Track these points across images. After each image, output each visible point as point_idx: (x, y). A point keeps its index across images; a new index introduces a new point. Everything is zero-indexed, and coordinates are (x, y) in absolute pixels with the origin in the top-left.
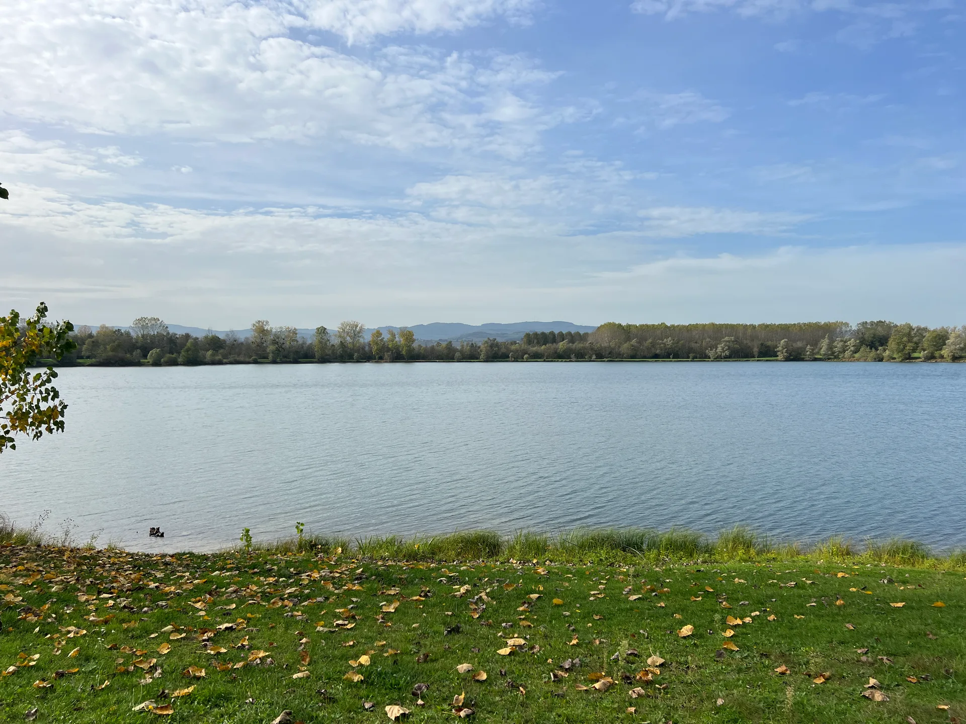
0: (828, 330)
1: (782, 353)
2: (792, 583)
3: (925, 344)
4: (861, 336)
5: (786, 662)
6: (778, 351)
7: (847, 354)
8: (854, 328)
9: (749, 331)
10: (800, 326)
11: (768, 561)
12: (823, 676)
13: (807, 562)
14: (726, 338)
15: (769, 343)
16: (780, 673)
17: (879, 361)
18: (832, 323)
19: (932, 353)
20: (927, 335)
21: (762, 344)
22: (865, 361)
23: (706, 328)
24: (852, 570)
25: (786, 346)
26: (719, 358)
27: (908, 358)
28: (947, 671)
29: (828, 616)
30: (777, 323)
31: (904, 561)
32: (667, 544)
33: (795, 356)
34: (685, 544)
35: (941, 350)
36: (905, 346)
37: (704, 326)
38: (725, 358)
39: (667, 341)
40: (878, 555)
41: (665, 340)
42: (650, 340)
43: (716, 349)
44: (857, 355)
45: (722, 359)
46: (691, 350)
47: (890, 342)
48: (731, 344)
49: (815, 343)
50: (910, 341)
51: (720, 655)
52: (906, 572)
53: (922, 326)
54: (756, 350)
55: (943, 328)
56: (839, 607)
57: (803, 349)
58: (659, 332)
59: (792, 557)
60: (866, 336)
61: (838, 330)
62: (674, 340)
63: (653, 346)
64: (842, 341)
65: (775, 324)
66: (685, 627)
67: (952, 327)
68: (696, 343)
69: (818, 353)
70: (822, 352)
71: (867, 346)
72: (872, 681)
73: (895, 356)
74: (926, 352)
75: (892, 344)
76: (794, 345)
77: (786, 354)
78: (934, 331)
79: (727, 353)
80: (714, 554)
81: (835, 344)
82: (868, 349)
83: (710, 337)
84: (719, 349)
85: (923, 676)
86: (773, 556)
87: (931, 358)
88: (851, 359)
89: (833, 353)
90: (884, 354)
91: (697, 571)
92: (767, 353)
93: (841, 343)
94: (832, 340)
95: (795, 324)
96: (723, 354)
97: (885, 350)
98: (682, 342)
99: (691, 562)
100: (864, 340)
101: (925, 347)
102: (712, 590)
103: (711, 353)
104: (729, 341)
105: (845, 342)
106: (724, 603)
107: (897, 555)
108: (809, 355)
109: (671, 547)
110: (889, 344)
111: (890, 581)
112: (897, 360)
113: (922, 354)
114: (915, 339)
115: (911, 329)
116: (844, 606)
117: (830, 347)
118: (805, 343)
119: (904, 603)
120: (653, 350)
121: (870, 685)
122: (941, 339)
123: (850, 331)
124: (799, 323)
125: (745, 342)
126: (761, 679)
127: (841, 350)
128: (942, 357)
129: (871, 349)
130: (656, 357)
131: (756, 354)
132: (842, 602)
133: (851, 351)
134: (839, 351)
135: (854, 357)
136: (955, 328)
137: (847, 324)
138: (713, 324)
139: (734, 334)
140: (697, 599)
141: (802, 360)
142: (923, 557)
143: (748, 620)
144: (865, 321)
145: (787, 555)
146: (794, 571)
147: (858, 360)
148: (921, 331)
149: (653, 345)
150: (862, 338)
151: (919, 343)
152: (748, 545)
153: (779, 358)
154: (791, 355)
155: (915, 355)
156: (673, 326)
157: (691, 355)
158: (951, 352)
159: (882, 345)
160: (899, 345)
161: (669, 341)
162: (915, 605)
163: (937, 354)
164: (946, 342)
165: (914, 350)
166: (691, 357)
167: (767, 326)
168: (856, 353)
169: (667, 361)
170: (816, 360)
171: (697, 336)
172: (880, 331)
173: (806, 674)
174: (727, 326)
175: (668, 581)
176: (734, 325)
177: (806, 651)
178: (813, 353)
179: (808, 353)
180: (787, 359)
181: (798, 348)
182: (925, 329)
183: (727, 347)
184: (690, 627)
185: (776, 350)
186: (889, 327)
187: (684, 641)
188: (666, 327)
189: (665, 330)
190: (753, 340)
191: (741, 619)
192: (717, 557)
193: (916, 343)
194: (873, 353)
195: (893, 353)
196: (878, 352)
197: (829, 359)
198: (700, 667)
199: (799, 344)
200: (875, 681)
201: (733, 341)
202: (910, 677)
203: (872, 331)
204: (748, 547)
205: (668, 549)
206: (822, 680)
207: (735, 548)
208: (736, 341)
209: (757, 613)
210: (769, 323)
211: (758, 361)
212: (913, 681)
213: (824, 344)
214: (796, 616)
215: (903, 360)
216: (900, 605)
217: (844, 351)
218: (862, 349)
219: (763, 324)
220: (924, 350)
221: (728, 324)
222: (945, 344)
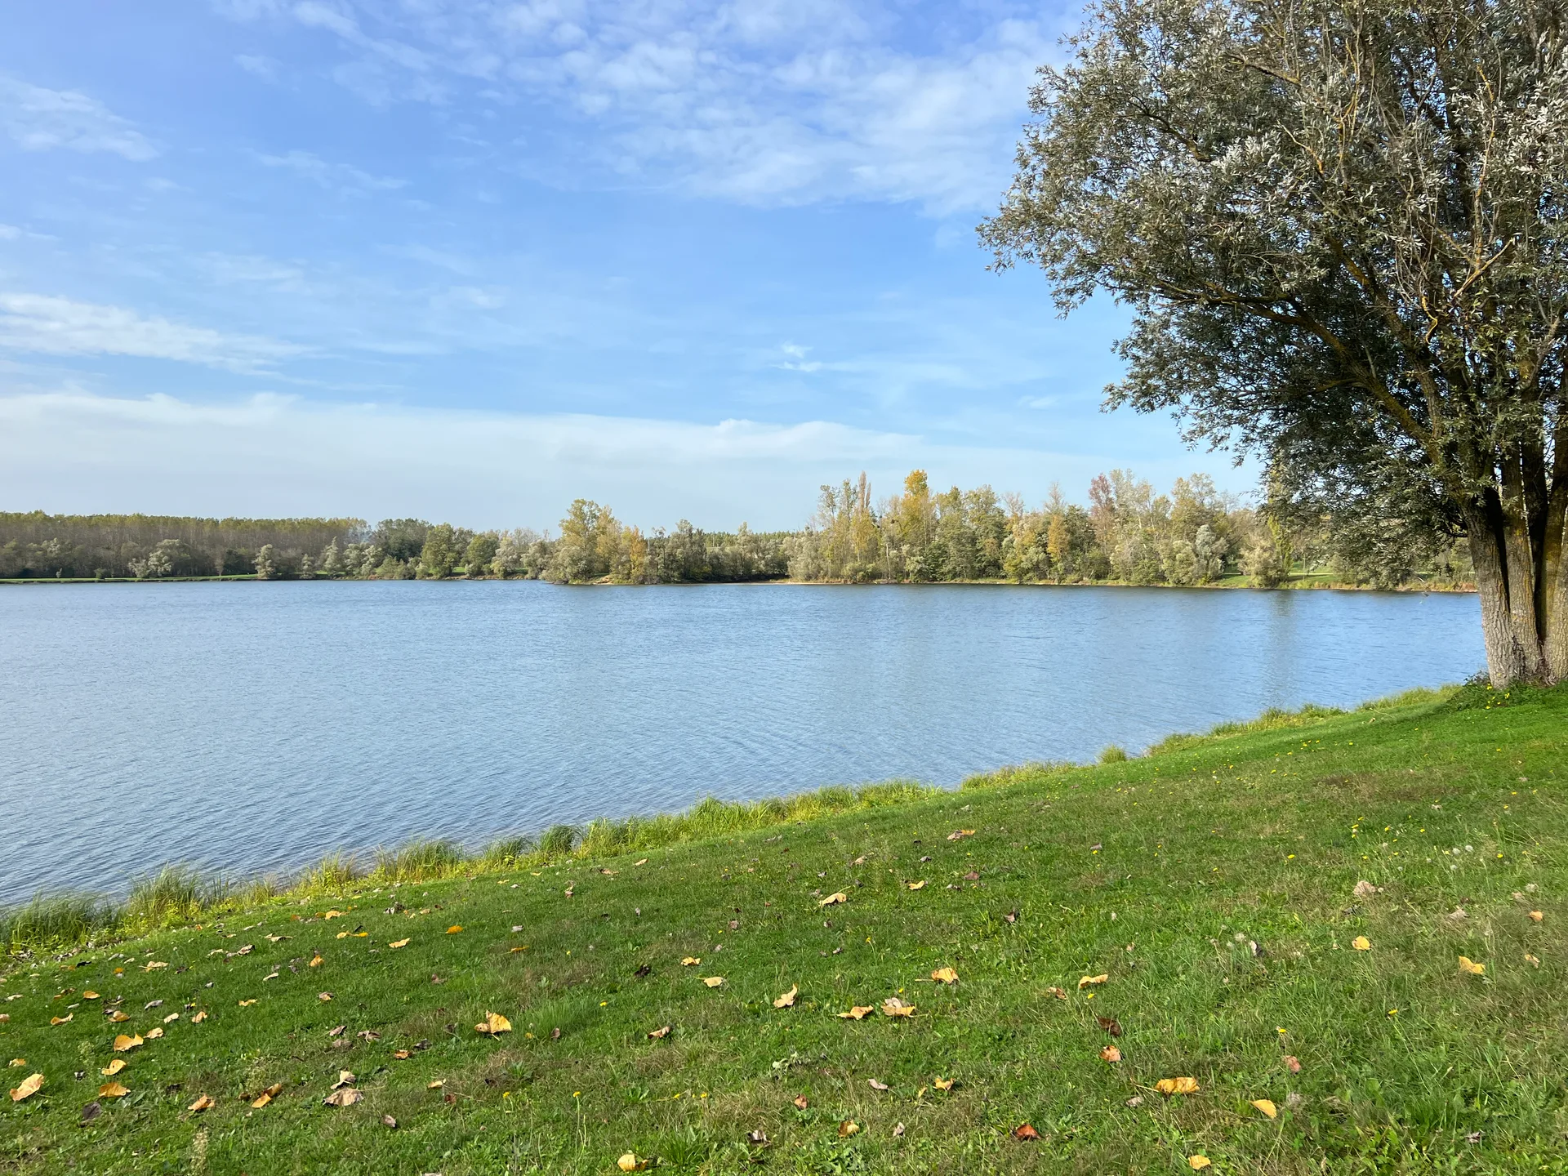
0: (336, 531)
1: (264, 567)
2: (246, 948)
3: (470, 555)
4: (384, 541)
5: (210, 1090)
6: (257, 564)
7: (365, 568)
8: (375, 529)
9: (207, 529)
10: (293, 524)
11: (219, 916)
12: (269, 1092)
13: (283, 905)
14: (165, 542)
15: (242, 551)
16: (196, 1111)
17: (410, 579)
18: (343, 520)
19: (479, 568)
20: (472, 541)
21: (230, 553)
22: (391, 578)
23: (128, 522)
24: (349, 902)
25: (270, 556)
26: (151, 577)
27: (449, 574)
28: (449, 1027)
29: (295, 988)
30: (254, 518)
31: (427, 873)
32: (26, 927)
33: (284, 572)
34: (64, 918)
35: (490, 562)
36: (444, 557)
37: (123, 520)
38: (164, 576)
39: (48, 546)
40: (391, 871)
41: (45, 544)
42: (13, 544)
43: (148, 560)
44: (379, 570)
45: (158, 577)
46: (97, 562)
47: (424, 550)
48: (175, 552)
49: (316, 552)
50: (449, 550)
51: (90, 1112)
52: (424, 889)
53: (466, 529)
54: (219, 563)
55: (492, 531)
56: (314, 970)
57: (298, 561)
58: (30, 529)
59: (261, 901)
60: (391, 542)
61: (351, 531)
62: (63, 543)
63: (19, 554)
64: (356, 548)
65: (250, 520)
66: (28, 1079)
67: (503, 531)
68: (108, 548)
69: (321, 567)
70: (327, 565)
71: (393, 555)
72: (344, 1076)
73: (430, 572)
74: (471, 565)
75: (427, 554)
76: (283, 553)
77: (269, 569)
78: (481, 536)
79: (168, 567)
80: (122, 926)
81: (347, 552)
82: (394, 562)
83: (135, 539)
84: (153, 561)
85: (418, 1045)
86: (229, 906)
87: (477, 574)
88: (371, 576)
89: (344, 566)
90: (416, 569)
91: (79, 965)
92: (239, 568)
93: (356, 552)
94: (342, 548)
95: (283, 521)
96: (160, 570)
97: (417, 563)
98: (79, 547)
99: (75, 950)
100: (389, 547)
101: (470, 559)
102: (97, 996)
103: (138, 568)
104: (171, 547)
105: (362, 550)
106: (115, 1015)
107: (418, 866)
108: (308, 570)
109: (34, 930)
110: (422, 554)
111: (399, 909)
112: (434, 577)
113: (466, 569)
114: (457, 547)
115: (451, 531)
116: (322, 965)
117: (340, 558)
118: (300, 551)
119: (408, 939)
120: (19, 562)
121: (340, 1084)
122: (489, 547)
123: (368, 533)
124: (290, 519)
125: (200, 548)
126: (161, 1132)
127: (355, 562)
128: (491, 572)
129: (398, 560)
130: (26, 575)
131: (219, 568)
132: (319, 960)
133: (370, 563)
134: (353, 564)
135: (374, 573)
136: (507, 532)
137: (363, 523)
138: (140, 517)
139: (180, 533)
140: (64, 1020)
141: (296, 578)
142: (452, 862)
143: (155, 1033)
144: (389, 519)
145: (253, 900)
146: (259, 924)
147: (381, 577)
148: (465, 535)
149: (19, 551)
150: (386, 544)
151: (463, 552)
152: (185, 897)
153: (259, 575)
154: (278, 570)
155: (458, 569)
156: (60, 518)
157: (99, 571)
158: (503, 565)
159: (413, 554)
160: (437, 556)
161: (53, 547)
162: (423, 938)
163: (485, 568)
164: (497, 551)
165: (456, 563)
166: (98, 574)
167: (238, 522)
168: (377, 566)
169: (51, 582)
170: (318, 577)
171: (111, 537)
172: (411, 535)
173: (242, 1098)
174: (166, 520)
175: (11, 998)
176: (180, 519)
177: (248, 1058)
178: (312, 567)
179: (306, 567)
180: (273, 577)
181: (289, 560)
182: (470, 533)
183: (166, 558)
184: (36, 1077)
185: (253, 562)
186: (423, 529)
187: (23, 1107)
188: (46, 518)
189: (45, 524)
190: (213, 546)
191: (142, 1033)
192: (127, 930)
193: (459, 553)
194: (401, 568)
195: (429, 566)
196: (408, 565)
197: (338, 576)
198: (47, 1148)
199: (291, 553)
200: (347, 1073)
201: (178, 548)
202: (399, 1052)
203: (399, 535)
204: (185, 901)
205: (28, 935)
206: (267, 1098)
207: (160, 909)
208: (183, 547)
209: (175, 1016)
210: (240, 518)
211: (223, 580)
212: (403, 1057)
213: (331, 552)
214: (242, 1003)
215: (442, 577)
216: (403, 943)
217: (360, 564)
218: (386, 561)
219: (231, 520)
220: (469, 563)
221: (168, 518)
222: (495, 555)
